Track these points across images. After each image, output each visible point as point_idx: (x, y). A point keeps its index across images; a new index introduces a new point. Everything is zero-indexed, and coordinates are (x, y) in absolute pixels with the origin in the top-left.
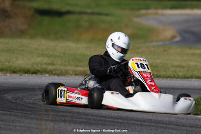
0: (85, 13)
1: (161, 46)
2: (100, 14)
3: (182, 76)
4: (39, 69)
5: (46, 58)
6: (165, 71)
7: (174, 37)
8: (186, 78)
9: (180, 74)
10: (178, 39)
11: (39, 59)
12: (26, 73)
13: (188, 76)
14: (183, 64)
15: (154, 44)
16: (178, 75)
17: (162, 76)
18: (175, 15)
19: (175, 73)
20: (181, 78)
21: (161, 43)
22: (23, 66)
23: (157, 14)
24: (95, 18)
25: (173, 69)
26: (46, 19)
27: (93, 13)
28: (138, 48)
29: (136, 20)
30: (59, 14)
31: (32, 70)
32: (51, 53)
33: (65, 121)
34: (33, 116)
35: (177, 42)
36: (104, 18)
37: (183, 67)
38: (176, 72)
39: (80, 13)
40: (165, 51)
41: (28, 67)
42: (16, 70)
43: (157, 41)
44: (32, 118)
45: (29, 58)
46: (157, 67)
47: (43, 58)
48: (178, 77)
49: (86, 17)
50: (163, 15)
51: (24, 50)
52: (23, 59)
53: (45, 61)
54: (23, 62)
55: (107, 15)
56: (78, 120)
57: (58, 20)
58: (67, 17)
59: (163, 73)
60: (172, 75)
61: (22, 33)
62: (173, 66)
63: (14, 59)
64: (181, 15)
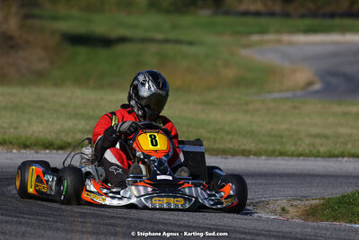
0: (152, 41)
1: (288, 99)
2: (179, 42)
3: (325, 153)
4: (69, 140)
5: (83, 122)
6: (295, 144)
7: (310, 84)
8: (331, 156)
9: (322, 150)
10: (318, 86)
11: (70, 124)
12: (46, 148)
13: (336, 152)
14: (328, 132)
15: (276, 95)
16: (319, 152)
17: (289, 153)
18: (314, 44)
19: (312, 148)
20: (323, 157)
21: (289, 94)
22: (41, 136)
23: (279, 42)
24: (169, 48)
25: (307, 141)
26: (82, 51)
27: (166, 41)
28: (247, 104)
29: (244, 52)
30: (106, 42)
31: (58, 142)
32: (91, 112)
33: (116, 234)
34: (59, 224)
35: (317, 92)
36: (186, 48)
37: (326, 137)
38: (314, 145)
39: (144, 40)
40: (295, 108)
41: (50, 137)
42: (28, 143)
43: (280, 91)
44: (57, 229)
45: (51, 120)
46: (281, 137)
47: (76, 122)
48: (318, 155)
49: (153, 48)
50: (291, 44)
51: (42, 108)
52: (41, 123)
53: (80, 127)
54: (41, 129)
55: (191, 43)
57: (103, 53)
58: (120, 48)
59: (290, 148)
60: (307, 151)
61: (39, 77)
62: (310, 136)
63: (25, 124)
64: (323, 43)
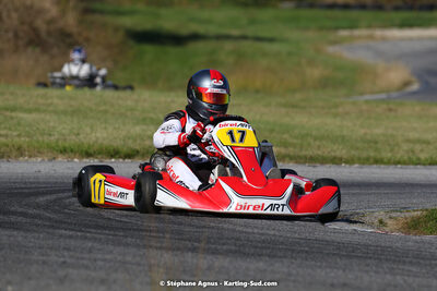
0: (228, 37)
1: (383, 100)
2: (258, 39)
3: (427, 160)
4: (138, 148)
6: (392, 150)
7: (407, 84)
8: (433, 163)
9: (423, 156)
10: (415, 87)
11: (137, 129)
12: (112, 156)
14: (428, 137)
15: (367, 97)
16: (419, 159)
17: (385, 160)
18: (410, 39)
19: (411, 154)
20: (424, 164)
21: (383, 96)
22: (106, 143)
23: (371, 37)
24: (246, 45)
25: (405, 147)
26: (150, 50)
27: (244, 38)
28: (336, 106)
29: (331, 49)
30: (177, 40)
31: (124, 150)
33: (194, 250)
34: (129, 239)
35: (414, 93)
36: (267, 46)
38: (413, 152)
39: (219, 37)
40: (390, 110)
41: (117, 144)
42: (91, 151)
43: (372, 93)
44: (127, 245)
45: (117, 126)
46: (376, 143)
47: (145, 127)
49: (229, 46)
50: (384, 39)
51: (106, 112)
52: (105, 128)
54: (105, 135)
55: (271, 40)
56: (219, 247)
57: (173, 51)
58: (193, 46)
59: (387, 155)
60: (406, 158)
62: (408, 141)
63: (88, 130)
